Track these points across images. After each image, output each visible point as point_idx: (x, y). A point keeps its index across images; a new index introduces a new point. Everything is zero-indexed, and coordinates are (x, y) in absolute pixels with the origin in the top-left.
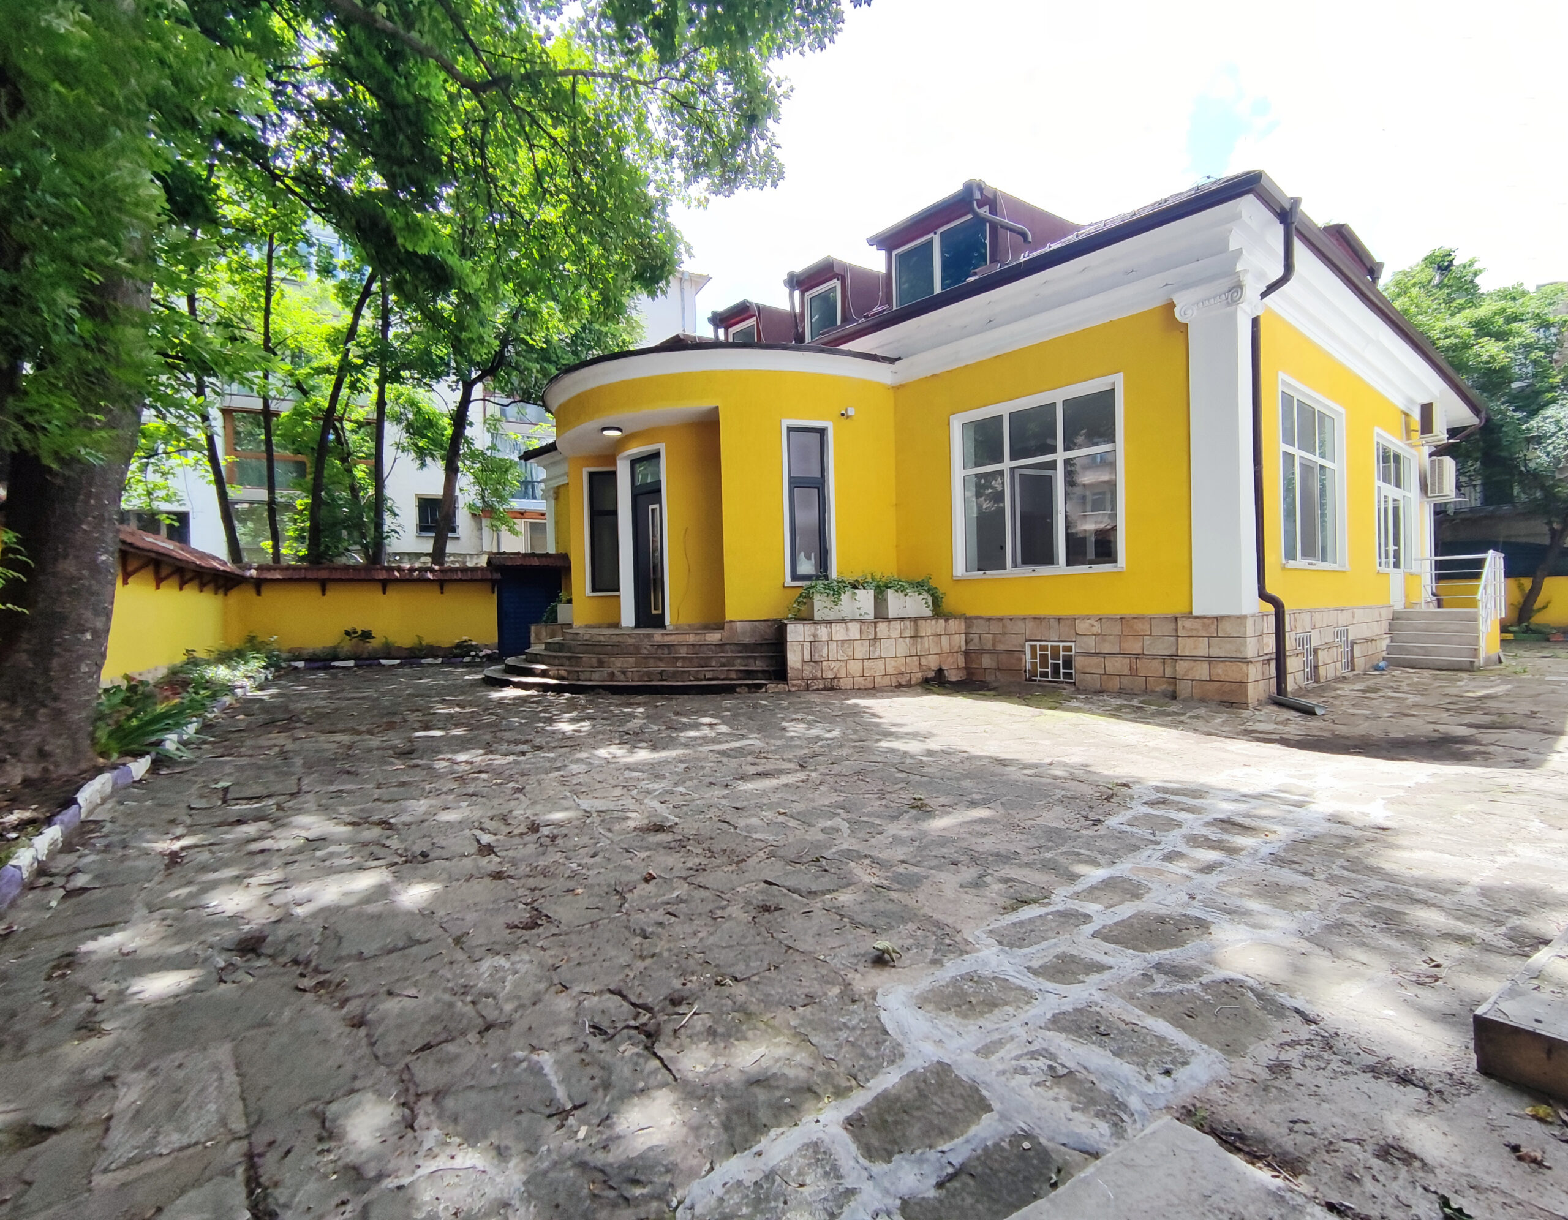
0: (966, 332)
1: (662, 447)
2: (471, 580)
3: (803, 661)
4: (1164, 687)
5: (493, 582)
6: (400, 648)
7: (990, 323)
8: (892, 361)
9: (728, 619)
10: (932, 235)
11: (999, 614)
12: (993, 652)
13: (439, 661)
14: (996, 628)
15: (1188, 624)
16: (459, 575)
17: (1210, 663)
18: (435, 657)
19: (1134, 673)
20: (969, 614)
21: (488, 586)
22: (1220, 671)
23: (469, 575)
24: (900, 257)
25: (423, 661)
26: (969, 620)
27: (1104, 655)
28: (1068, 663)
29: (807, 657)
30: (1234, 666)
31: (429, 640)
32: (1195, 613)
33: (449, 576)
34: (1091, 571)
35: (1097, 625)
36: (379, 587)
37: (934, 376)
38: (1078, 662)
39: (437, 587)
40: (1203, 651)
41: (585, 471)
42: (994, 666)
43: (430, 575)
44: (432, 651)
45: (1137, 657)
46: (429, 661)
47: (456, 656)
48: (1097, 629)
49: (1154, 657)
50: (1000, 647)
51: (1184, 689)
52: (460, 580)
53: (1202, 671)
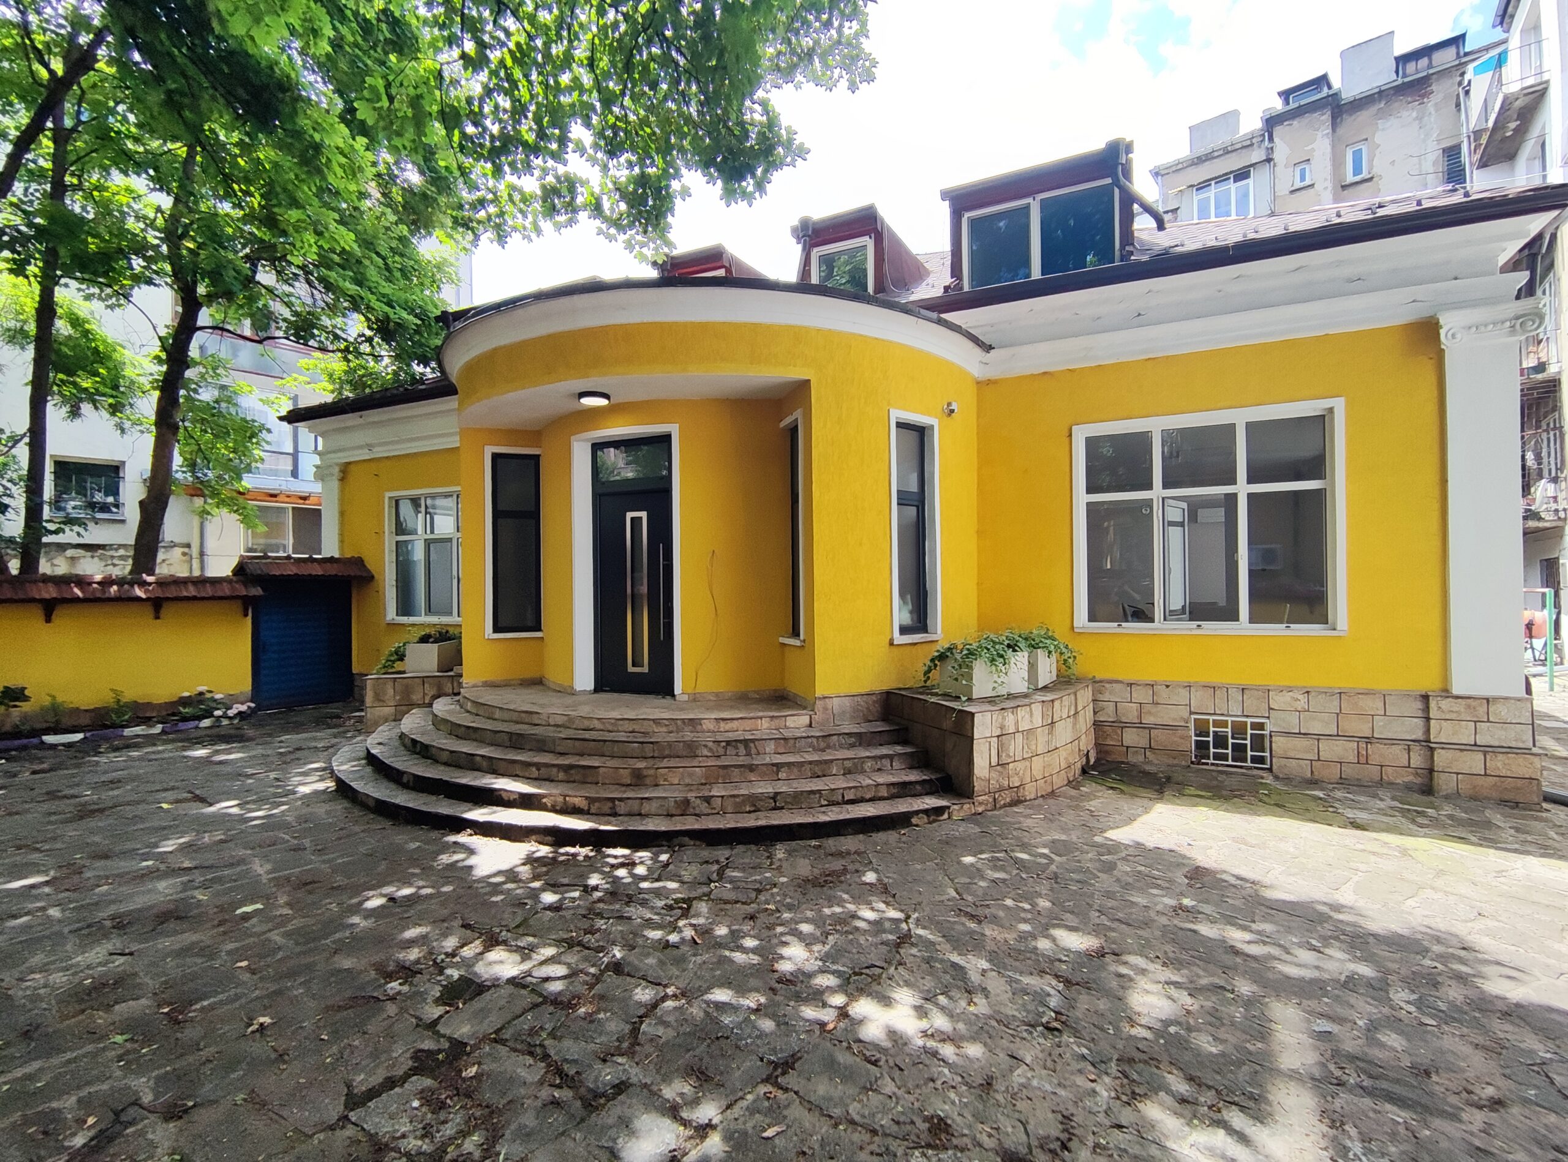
0: (1098, 326)
1: (674, 429)
2: (212, 598)
3: (991, 766)
4: (1411, 778)
5: (247, 603)
6: (76, 711)
7: (1139, 318)
8: (988, 348)
9: (819, 693)
10: (1030, 200)
11: (1148, 678)
12: (1140, 726)
13: (158, 728)
14: (1141, 695)
15: (1445, 704)
16: (192, 591)
17: (1485, 753)
18: (147, 721)
19: (1363, 760)
20: (1098, 677)
21: (238, 606)
22: (1499, 764)
23: (209, 591)
24: (973, 222)
25: (127, 732)
26: (1098, 684)
27: (1319, 737)
28: (1258, 742)
29: (994, 762)
30: (1520, 760)
31: (132, 693)
32: (1456, 691)
33: (172, 592)
34: (1288, 633)
35: (1303, 699)
36: (38, 612)
37: (1045, 373)
38: (1279, 743)
39: (149, 610)
40: (1467, 738)
41: (489, 451)
42: (1144, 743)
43: (139, 592)
44: (141, 713)
45: (1369, 740)
46: (138, 730)
47: (185, 719)
48: (1302, 703)
49: (1392, 741)
50: (1148, 720)
51: (1445, 783)
52: (194, 598)
53: (1474, 763)
